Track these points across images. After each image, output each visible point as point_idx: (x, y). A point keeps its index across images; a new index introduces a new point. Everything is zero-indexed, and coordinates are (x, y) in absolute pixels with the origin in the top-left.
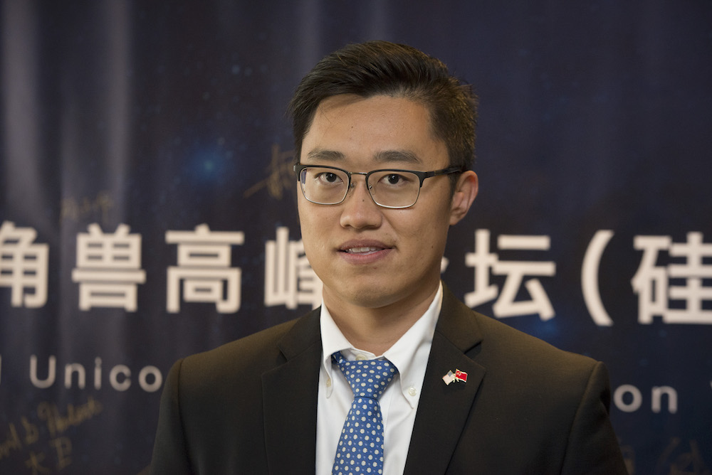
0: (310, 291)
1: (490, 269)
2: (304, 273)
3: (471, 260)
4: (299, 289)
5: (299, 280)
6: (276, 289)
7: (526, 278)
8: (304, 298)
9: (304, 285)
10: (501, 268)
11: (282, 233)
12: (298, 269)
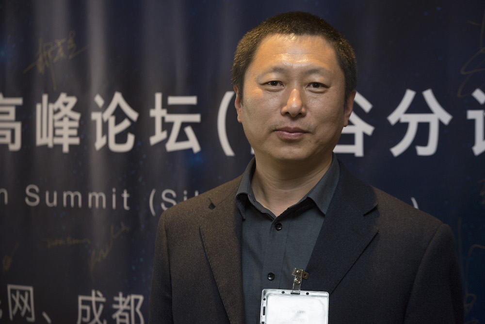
0: (61, 136)
1: (163, 119)
2: (57, 124)
3: (153, 113)
4: (54, 135)
5: (54, 129)
6: (42, 136)
7: (184, 125)
8: (58, 141)
9: (58, 132)
10: (169, 118)
11: (45, 98)
12: (54, 121)
